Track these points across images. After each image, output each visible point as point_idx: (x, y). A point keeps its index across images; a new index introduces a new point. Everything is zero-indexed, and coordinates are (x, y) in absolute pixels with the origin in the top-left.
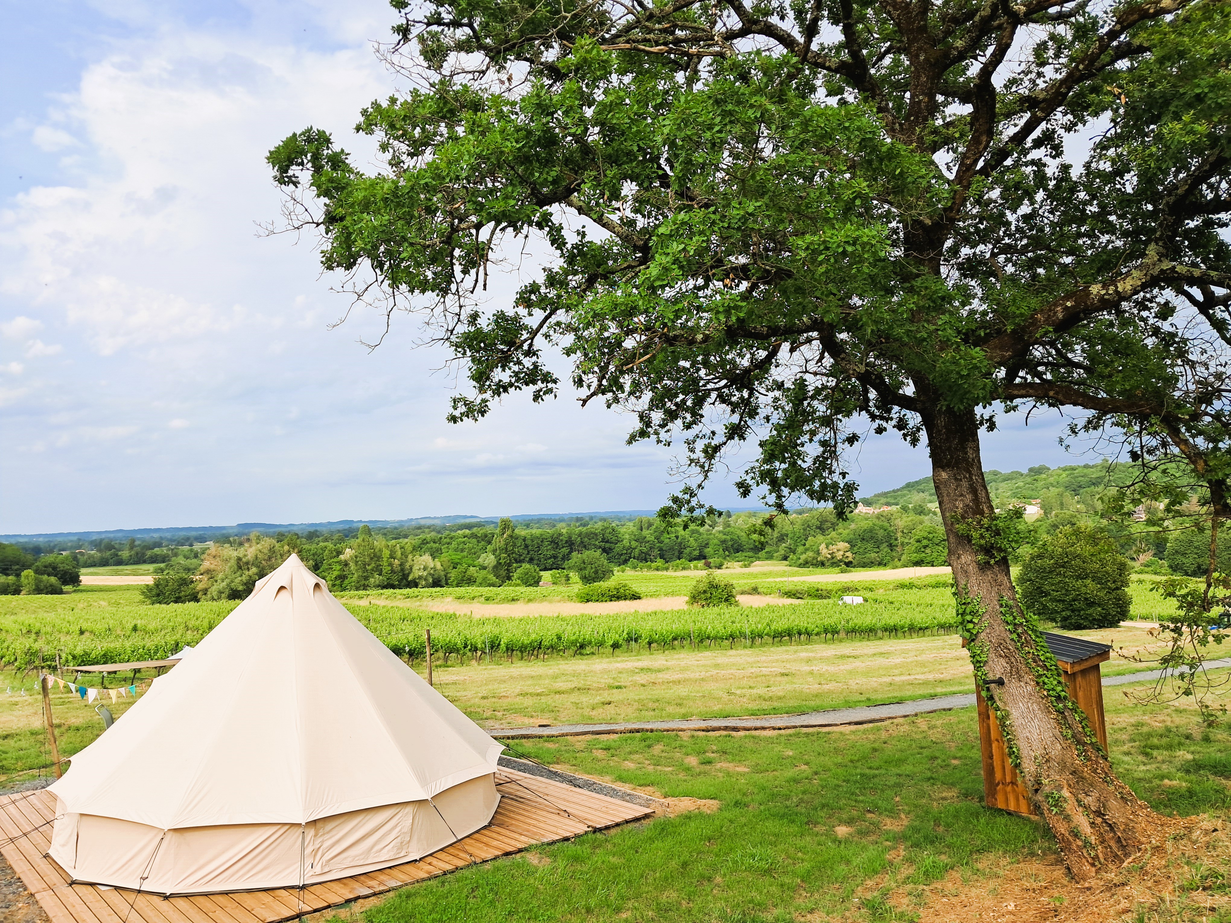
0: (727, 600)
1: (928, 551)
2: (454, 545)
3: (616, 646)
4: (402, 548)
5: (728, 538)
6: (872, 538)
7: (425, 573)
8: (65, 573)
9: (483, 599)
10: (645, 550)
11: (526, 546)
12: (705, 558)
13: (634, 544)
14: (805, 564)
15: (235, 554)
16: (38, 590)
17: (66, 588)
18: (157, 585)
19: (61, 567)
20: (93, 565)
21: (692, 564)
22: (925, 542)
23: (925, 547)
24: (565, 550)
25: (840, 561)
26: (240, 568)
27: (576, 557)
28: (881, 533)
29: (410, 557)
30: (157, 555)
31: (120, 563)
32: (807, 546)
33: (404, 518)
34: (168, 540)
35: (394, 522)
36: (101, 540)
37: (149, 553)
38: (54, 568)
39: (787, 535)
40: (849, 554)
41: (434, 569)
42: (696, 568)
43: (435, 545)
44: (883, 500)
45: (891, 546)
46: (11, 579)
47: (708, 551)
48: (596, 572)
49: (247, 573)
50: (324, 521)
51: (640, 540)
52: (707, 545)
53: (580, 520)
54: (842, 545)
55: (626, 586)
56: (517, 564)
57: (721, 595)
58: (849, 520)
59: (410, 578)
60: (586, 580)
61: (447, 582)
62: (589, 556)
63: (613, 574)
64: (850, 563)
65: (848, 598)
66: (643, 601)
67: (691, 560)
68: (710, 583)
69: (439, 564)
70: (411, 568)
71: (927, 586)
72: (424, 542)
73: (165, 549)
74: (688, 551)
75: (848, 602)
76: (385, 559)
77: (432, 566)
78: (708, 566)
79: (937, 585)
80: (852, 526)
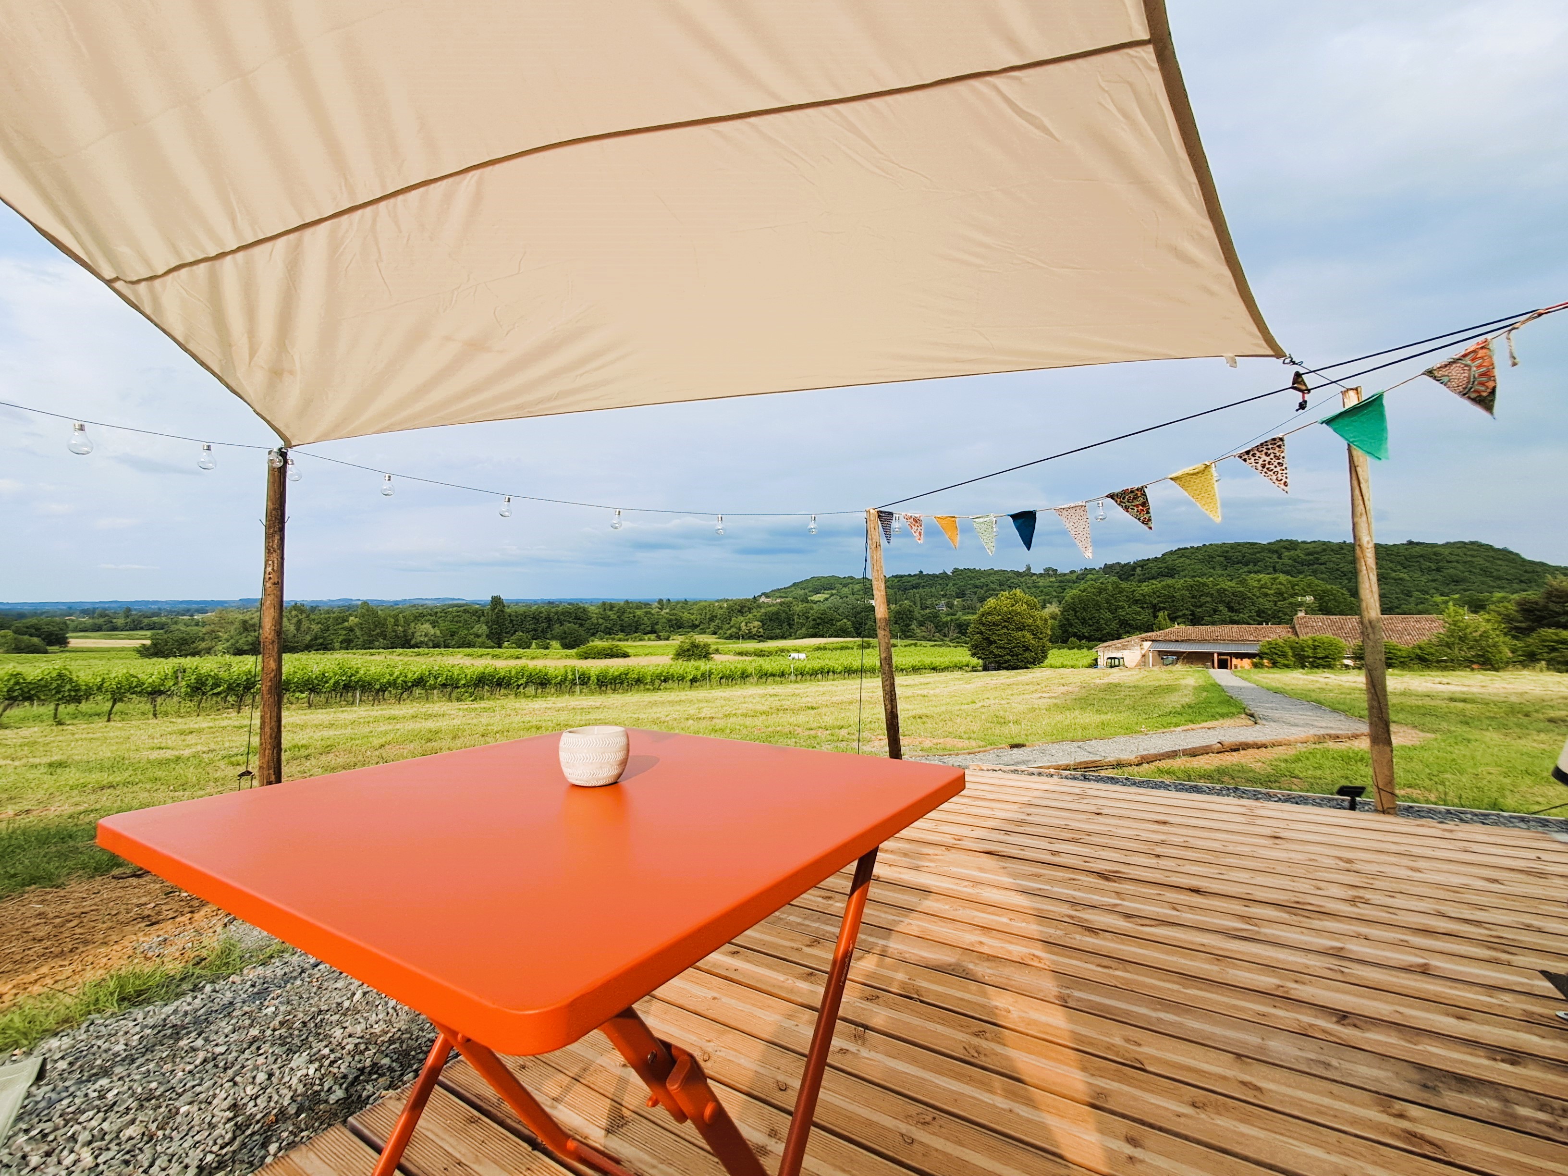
0: (705, 657)
1: (821, 627)
2: (450, 617)
3: (694, 680)
4: (404, 617)
5: (673, 617)
6: (777, 618)
7: (426, 639)
8: (50, 634)
9: (490, 656)
10: (609, 626)
11: (512, 621)
12: (655, 632)
13: (601, 621)
14: (730, 637)
15: (241, 617)
16: (17, 650)
17: (50, 648)
18: (155, 645)
19: (46, 628)
20: (85, 630)
21: (646, 637)
22: (819, 621)
23: (818, 624)
24: (544, 625)
25: (755, 635)
27: (557, 629)
28: (784, 615)
29: (413, 625)
30: (155, 623)
31: (115, 629)
32: (732, 624)
33: (399, 598)
34: (167, 611)
37: (146, 621)
38: (37, 629)
39: (716, 617)
40: (761, 630)
41: (435, 636)
42: (649, 639)
43: (432, 618)
44: (777, 594)
45: (790, 625)
47: (658, 627)
48: (575, 641)
50: (325, 599)
51: (606, 618)
52: (657, 623)
53: (550, 603)
54: (757, 623)
55: (617, 646)
56: (506, 633)
57: (704, 653)
58: (759, 606)
59: (413, 642)
60: (566, 646)
61: (447, 646)
62: (569, 628)
63: (593, 641)
64: (762, 636)
65: (794, 655)
66: (632, 658)
67: (646, 634)
68: (692, 643)
69: (438, 632)
70: (413, 633)
71: (836, 649)
72: (422, 615)
73: (164, 619)
74: (642, 627)
75: (796, 657)
76: (389, 626)
77: (432, 633)
78: (659, 638)
79: (842, 648)
80: (763, 610)
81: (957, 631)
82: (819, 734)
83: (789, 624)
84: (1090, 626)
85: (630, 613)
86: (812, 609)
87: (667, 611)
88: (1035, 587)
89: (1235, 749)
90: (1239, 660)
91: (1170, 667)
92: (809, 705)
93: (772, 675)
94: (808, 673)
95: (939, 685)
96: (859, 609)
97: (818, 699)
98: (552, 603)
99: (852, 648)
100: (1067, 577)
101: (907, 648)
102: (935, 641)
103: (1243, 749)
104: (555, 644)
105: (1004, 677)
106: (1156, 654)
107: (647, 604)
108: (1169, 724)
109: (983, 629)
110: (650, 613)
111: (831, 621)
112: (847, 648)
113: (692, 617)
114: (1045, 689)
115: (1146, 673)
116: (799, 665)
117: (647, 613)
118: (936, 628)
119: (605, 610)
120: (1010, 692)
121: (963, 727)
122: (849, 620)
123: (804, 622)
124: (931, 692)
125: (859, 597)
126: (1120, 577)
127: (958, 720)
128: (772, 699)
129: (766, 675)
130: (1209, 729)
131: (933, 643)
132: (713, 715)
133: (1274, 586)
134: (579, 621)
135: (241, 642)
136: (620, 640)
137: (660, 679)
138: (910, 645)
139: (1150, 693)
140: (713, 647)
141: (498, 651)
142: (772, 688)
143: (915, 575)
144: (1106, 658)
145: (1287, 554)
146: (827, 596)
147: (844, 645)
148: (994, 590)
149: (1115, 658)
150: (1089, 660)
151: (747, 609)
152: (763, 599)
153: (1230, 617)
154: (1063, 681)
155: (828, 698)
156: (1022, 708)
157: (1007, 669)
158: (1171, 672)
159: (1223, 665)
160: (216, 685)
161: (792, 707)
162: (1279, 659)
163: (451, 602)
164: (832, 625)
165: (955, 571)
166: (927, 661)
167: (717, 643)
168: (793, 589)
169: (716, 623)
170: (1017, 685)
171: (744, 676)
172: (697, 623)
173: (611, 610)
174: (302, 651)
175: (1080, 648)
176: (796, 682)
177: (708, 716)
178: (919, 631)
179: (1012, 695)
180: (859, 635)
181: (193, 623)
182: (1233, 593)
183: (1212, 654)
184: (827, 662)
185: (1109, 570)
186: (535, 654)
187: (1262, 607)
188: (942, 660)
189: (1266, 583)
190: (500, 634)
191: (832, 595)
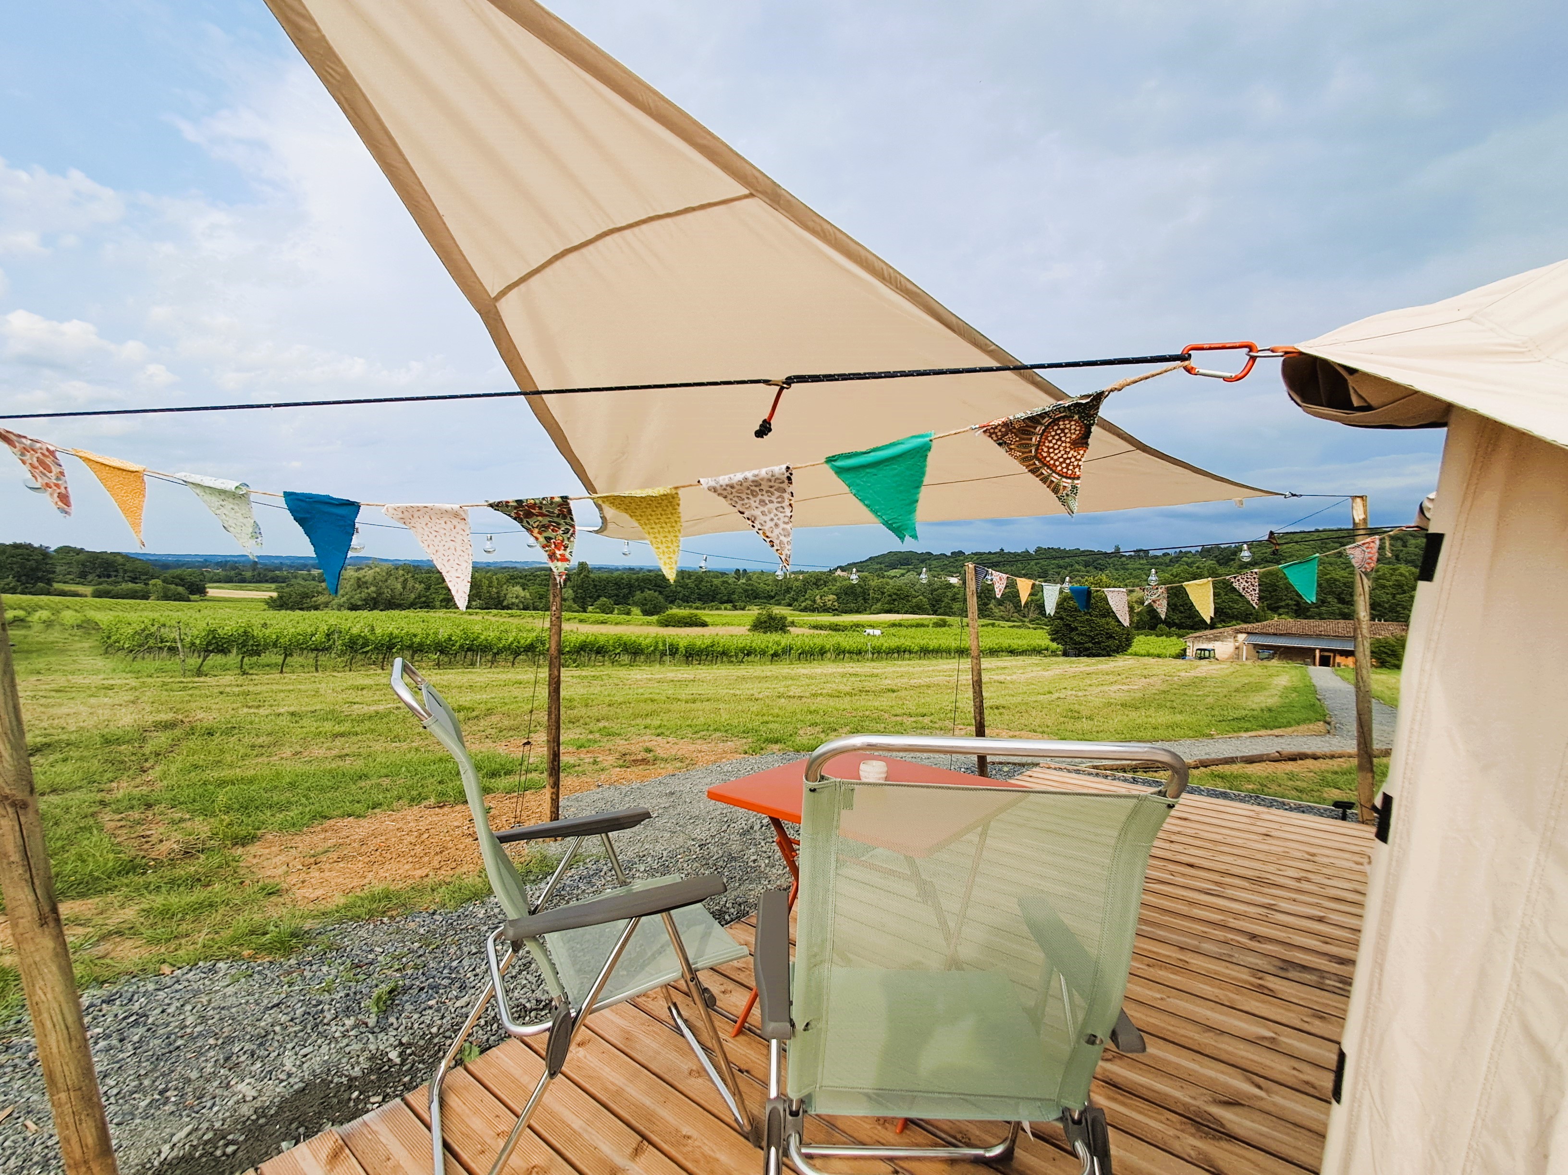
0: (781, 629)
1: (896, 603)
2: (538, 580)
3: (775, 655)
4: (497, 579)
5: (750, 588)
6: (853, 593)
7: (517, 601)
8: (192, 584)
9: (577, 620)
10: (687, 594)
11: (595, 586)
12: (731, 602)
13: (679, 589)
14: (805, 610)
16: (166, 597)
17: (192, 597)
18: (280, 597)
19: (188, 578)
20: (219, 581)
22: (894, 597)
23: (894, 600)
24: (626, 591)
25: (830, 608)
26: (359, 586)
27: (638, 595)
28: (859, 589)
29: (505, 587)
30: (279, 576)
31: (243, 581)
32: (807, 596)
34: (287, 566)
35: (482, 563)
36: (227, 562)
37: (270, 574)
38: (182, 580)
39: (792, 588)
40: (836, 603)
41: (524, 597)
42: (726, 609)
43: (521, 581)
44: (854, 568)
46: (139, 586)
47: (735, 597)
48: (655, 608)
49: (366, 591)
51: (685, 586)
52: (733, 593)
54: (832, 597)
55: (696, 616)
56: (590, 597)
57: (777, 625)
58: (835, 580)
59: (505, 603)
60: (646, 613)
61: (535, 609)
62: (649, 595)
63: (671, 608)
64: (836, 610)
65: (870, 631)
66: (710, 628)
67: (722, 603)
68: (769, 615)
69: (528, 594)
70: (505, 595)
71: (911, 626)
72: (512, 578)
73: (285, 573)
74: (719, 596)
75: (872, 633)
76: (485, 588)
77: (523, 595)
78: (735, 608)
79: (918, 626)
80: (838, 584)
81: (1037, 612)
82: (905, 721)
83: (864, 599)
84: (1181, 612)
85: (707, 582)
86: (887, 584)
87: (744, 581)
88: (1124, 569)
89: (1293, 758)
90: (1343, 658)
91: (1265, 662)
92: (889, 687)
93: (850, 652)
94: (884, 651)
95: (1015, 670)
96: (936, 586)
97: (897, 681)
98: (633, 569)
99: (928, 626)
100: (1160, 560)
101: (985, 628)
102: (1014, 621)
103: (1301, 759)
104: (636, 610)
105: (1084, 664)
106: (1251, 647)
107: (723, 574)
108: (1240, 729)
109: (1064, 614)
110: (726, 582)
111: (907, 597)
112: (923, 625)
113: (767, 588)
114: (1124, 681)
115: (1238, 668)
116: (876, 643)
117: (724, 582)
118: (1016, 608)
119: (683, 579)
120: (1089, 682)
121: (1038, 720)
122: (925, 596)
123: (879, 597)
124: (1008, 678)
125: (935, 573)
126: (1218, 562)
127: (1034, 713)
128: (853, 679)
129: (844, 652)
130: (1277, 736)
131: (1012, 624)
132: (802, 694)
133: (1394, 578)
134: (659, 589)
135: (356, 597)
136: (697, 608)
137: (743, 653)
138: (987, 625)
139: (1237, 690)
140: (790, 619)
141: (584, 615)
142: (849, 667)
143: (995, 553)
144: (1195, 649)
145: (1414, 542)
146: (903, 571)
147: (920, 622)
148: (1079, 571)
149: (1205, 650)
150: (1176, 650)
151: (822, 582)
152: (839, 572)
153: (1339, 608)
154: (1145, 672)
155: (906, 680)
156: (1098, 702)
157: (1088, 656)
158: (1266, 667)
159: (1325, 662)
160: (365, 645)
161: (873, 689)
162: (1388, 659)
163: (538, 566)
164: (908, 601)
165: (1039, 550)
166: (1006, 643)
167: (791, 615)
168: (869, 563)
169: (791, 595)
170: (1096, 674)
171: (822, 652)
172: (772, 594)
173: (689, 578)
174: (409, 608)
175: (1169, 635)
176: (872, 660)
177: (797, 695)
178: (997, 611)
179: (1090, 685)
180: (935, 613)
181: (311, 578)
182: (1345, 584)
183: (1314, 649)
184: (903, 640)
185: (1207, 554)
186: (618, 620)
187: (1378, 600)
188: (1020, 642)
189: (1384, 574)
190: (584, 598)
191: (909, 571)
